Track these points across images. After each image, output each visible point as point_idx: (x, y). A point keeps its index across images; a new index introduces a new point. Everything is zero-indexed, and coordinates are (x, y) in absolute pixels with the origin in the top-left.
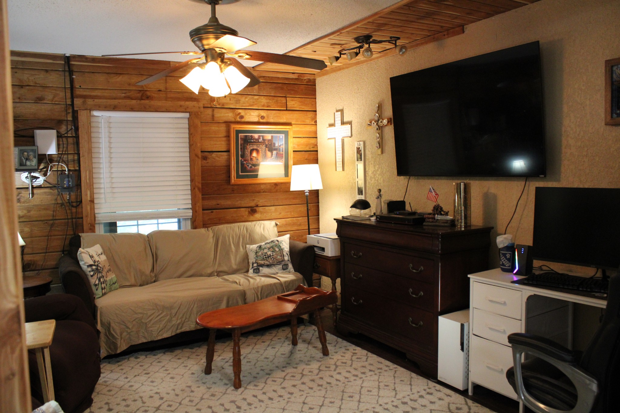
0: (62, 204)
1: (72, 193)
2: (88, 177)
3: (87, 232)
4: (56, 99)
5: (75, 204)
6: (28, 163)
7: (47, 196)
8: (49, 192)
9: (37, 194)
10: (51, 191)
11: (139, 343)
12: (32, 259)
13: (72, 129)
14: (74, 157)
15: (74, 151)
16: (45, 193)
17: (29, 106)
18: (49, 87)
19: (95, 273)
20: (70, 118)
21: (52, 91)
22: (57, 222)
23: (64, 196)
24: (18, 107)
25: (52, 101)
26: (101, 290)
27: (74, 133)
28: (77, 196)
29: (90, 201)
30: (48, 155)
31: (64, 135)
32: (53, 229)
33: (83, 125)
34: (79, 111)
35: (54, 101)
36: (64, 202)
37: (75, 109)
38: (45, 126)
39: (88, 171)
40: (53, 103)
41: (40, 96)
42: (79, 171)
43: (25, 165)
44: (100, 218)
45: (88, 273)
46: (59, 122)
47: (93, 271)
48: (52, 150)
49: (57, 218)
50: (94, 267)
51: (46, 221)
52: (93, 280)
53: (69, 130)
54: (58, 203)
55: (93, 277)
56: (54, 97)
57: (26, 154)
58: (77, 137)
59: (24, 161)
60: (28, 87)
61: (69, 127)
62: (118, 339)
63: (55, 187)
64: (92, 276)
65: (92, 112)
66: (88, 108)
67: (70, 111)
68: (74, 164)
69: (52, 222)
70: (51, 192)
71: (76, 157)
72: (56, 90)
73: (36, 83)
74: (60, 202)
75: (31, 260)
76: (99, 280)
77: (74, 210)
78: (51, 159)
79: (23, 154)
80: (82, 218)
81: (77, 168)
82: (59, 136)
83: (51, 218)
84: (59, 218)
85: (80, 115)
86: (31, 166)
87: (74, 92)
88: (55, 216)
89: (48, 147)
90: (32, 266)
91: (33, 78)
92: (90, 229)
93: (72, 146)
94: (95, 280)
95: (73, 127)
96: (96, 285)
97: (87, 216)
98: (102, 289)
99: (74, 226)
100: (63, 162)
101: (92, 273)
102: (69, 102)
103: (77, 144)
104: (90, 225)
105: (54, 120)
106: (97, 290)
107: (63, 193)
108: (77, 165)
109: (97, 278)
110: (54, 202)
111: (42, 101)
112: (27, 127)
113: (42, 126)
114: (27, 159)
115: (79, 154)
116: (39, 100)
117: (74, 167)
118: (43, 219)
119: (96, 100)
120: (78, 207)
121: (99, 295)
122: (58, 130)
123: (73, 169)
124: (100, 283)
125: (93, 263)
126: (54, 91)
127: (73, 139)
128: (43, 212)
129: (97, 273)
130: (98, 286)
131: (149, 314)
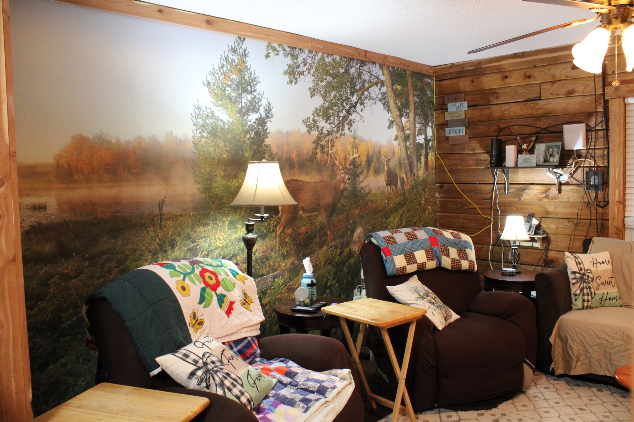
0: (589, 203)
1: (599, 192)
2: (617, 175)
3: (612, 237)
4: (587, 90)
5: (602, 204)
6: (551, 159)
7: (574, 194)
8: (575, 190)
9: (565, 191)
10: (578, 188)
11: (600, 374)
12: (556, 256)
13: (602, 121)
14: (603, 152)
15: (604, 145)
16: (572, 190)
17: (560, 101)
18: (581, 78)
19: (578, 282)
20: (600, 109)
21: (583, 82)
22: (582, 221)
23: (590, 194)
24: (551, 103)
25: (583, 93)
26: (581, 302)
27: (604, 125)
28: (604, 194)
29: (618, 202)
30: (576, 150)
31: (593, 128)
32: (577, 228)
33: (615, 115)
34: (610, 100)
35: (585, 92)
36: (590, 201)
37: (606, 98)
38: (575, 120)
39: (617, 168)
40: (584, 94)
41: (571, 89)
42: (608, 167)
43: (549, 162)
44: (630, 223)
45: (571, 280)
46: (590, 115)
47: (575, 279)
48: (579, 145)
49: (582, 217)
50: (578, 275)
51: (571, 220)
52: (575, 289)
53: (598, 122)
54: (584, 202)
55: (575, 285)
56: (584, 89)
57: (551, 150)
58: (607, 130)
59: (548, 157)
60: (560, 82)
61: (600, 119)
62: (573, 359)
63: (581, 184)
64: (573, 284)
65: (626, 100)
66: (621, 96)
67: (602, 101)
68: (603, 160)
69: (576, 221)
70: (578, 190)
71: (606, 152)
72: (587, 81)
73: (567, 77)
74: (586, 200)
75: (554, 257)
76: (582, 290)
77: (600, 210)
78: (579, 154)
79: (549, 150)
80: (608, 220)
81: (607, 165)
82: (588, 130)
83: (576, 217)
84: (585, 217)
85: (611, 105)
86: (554, 162)
87: (606, 79)
88: (580, 216)
89: (575, 142)
90: (554, 263)
91: (565, 72)
92: (616, 234)
93: (602, 140)
94: (576, 289)
95: (603, 119)
96: (576, 295)
97: (613, 219)
98: (584, 301)
99: (599, 229)
100: (592, 158)
101: (574, 281)
102: (600, 91)
103: (607, 137)
104: (616, 229)
105: (584, 113)
106: (576, 300)
107: (590, 191)
108: (606, 161)
109: (579, 287)
110: (579, 200)
111: (571, 94)
112: (559, 123)
113: (572, 120)
114: (551, 155)
115: (608, 148)
116: (570, 94)
117: (603, 164)
118: (568, 217)
119: (630, 85)
120: (605, 208)
121: (578, 306)
122: (588, 124)
123: (601, 165)
124: (582, 293)
125: (577, 271)
126: (585, 82)
127: (604, 132)
128: (568, 210)
129: (580, 282)
130: (577, 297)
131: (614, 345)
